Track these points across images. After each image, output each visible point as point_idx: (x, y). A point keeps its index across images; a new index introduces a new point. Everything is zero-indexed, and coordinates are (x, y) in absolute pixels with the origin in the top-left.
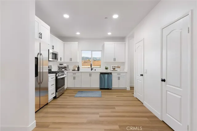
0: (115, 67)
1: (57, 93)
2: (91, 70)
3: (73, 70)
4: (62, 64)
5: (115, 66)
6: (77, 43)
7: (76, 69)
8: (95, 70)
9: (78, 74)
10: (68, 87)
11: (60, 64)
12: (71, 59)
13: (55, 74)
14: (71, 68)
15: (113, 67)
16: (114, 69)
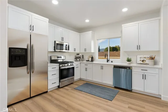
0: (145, 58)
1: (60, 83)
2: (107, 62)
3: (87, 61)
4: (79, 54)
5: (145, 56)
6: (91, 32)
7: (90, 60)
8: (112, 62)
9: (90, 65)
10: (81, 78)
11: (77, 54)
12: (85, 50)
13: (59, 64)
14: (86, 58)
15: (141, 58)
16: (143, 61)
